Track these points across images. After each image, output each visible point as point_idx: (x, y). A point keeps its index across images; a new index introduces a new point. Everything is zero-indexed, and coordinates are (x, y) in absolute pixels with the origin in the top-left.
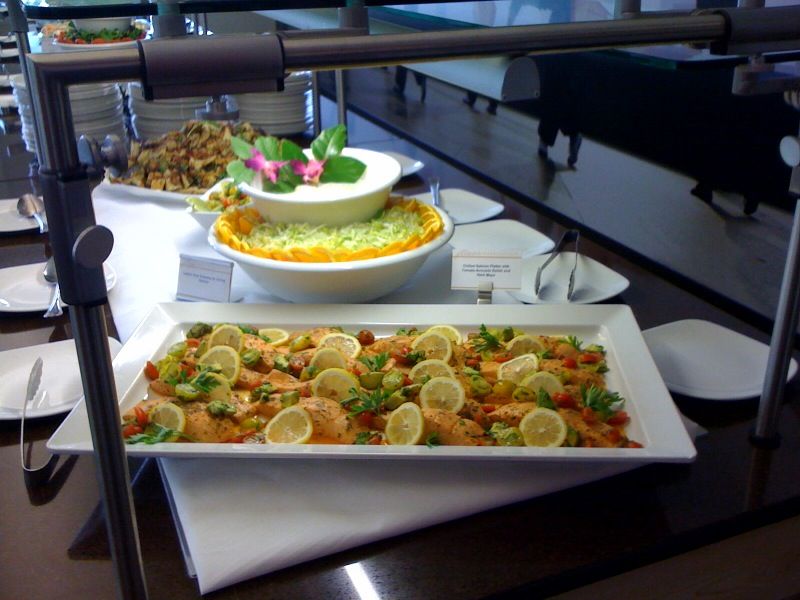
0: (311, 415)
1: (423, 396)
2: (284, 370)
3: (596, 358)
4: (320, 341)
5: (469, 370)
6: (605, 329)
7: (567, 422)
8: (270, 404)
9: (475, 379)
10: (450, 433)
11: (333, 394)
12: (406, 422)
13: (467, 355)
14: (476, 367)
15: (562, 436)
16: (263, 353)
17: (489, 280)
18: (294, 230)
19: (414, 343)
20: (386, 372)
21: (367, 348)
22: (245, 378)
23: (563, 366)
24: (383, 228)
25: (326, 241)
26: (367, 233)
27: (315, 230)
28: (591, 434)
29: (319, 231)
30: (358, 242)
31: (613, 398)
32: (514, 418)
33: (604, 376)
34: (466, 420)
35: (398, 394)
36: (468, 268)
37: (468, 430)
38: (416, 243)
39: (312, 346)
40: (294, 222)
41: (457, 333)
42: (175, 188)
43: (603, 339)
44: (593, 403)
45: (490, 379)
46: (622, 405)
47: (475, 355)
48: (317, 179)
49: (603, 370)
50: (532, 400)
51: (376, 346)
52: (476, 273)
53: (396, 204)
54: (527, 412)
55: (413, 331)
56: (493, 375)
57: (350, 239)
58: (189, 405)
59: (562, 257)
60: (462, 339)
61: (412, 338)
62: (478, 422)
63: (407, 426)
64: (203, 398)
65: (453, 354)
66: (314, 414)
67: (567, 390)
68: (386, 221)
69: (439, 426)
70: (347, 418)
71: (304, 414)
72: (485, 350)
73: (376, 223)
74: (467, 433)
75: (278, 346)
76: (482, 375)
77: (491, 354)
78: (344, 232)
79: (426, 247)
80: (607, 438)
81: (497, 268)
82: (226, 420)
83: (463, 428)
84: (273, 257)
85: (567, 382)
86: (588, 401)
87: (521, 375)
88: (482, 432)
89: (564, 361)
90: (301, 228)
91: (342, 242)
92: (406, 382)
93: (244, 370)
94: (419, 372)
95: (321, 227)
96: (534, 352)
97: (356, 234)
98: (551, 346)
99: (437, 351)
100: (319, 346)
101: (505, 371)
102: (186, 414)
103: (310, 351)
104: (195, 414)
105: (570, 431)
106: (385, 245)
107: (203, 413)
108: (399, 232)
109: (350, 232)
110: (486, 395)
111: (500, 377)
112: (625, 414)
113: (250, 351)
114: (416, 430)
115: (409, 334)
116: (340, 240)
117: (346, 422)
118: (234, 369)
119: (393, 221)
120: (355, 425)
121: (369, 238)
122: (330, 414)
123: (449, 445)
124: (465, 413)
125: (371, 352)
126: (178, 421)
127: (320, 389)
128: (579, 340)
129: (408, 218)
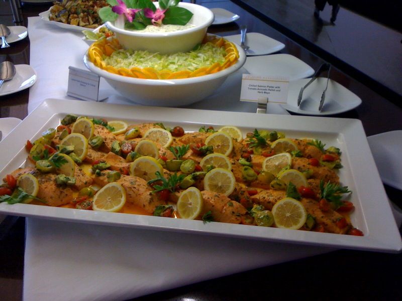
0: (125, 190)
1: (206, 182)
2: (117, 153)
3: (334, 158)
4: (146, 133)
5: (242, 161)
6: (342, 135)
7: (307, 210)
8: (101, 178)
9: (246, 169)
10: (221, 212)
11: (144, 175)
12: (190, 201)
13: (244, 149)
14: (249, 159)
15: (302, 221)
16: (106, 139)
17: (266, 96)
18: (138, 55)
19: (208, 138)
20: (185, 159)
21: (177, 139)
22: (91, 157)
23: (309, 164)
24: (198, 57)
25: (156, 64)
26: (186, 60)
27: (151, 56)
28: (324, 220)
29: (154, 57)
30: (179, 65)
31: (344, 190)
32: (269, 202)
33: (338, 172)
34: (234, 202)
35: (189, 178)
36: (252, 87)
37: (234, 211)
38: (217, 68)
39: (140, 136)
40: (138, 50)
41: (239, 133)
42: (84, 24)
43: (340, 143)
44: (328, 195)
45: (257, 168)
46: (350, 196)
47: (249, 149)
48: (160, 21)
49: (338, 167)
50: (284, 190)
51: (184, 138)
52: (257, 91)
53: (210, 41)
54: (279, 199)
55: (210, 129)
56: (260, 165)
57: (173, 63)
58: (44, 176)
59: (319, 81)
60: (242, 136)
61: (207, 135)
62: (243, 204)
63: (191, 204)
64: (55, 171)
65: (234, 148)
66: (128, 189)
67: (310, 183)
68: (200, 53)
69: (213, 206)
70: (151, 194)
71: (121, 188)
72: (257, 147)
73: (193, 53)
74: (233, 213)
75: (117, 135)
76: (252, 166)
77: (260, 150)
78: (171, 58)
79: (224, 72)
80: (337, 225)
81: (271, 88)
82: (67, 189)
83: (231, 208)
84: (120, 73)
85: (310, 177)
86: (325, 194)
87: (279, 168)
88: (244, 211)
89: (310, 161)
90: (142, 54)
91: (168, 65)
92: (197, 169)
93: (91, 150)
94: (207, 161)
95: (155, 54)
96: (290, 152)
97: (178, 60)
98: (302, 148)
99: (223, 146)
100: (145, 136)
101: (268, 163)
102: (40, 183)
103: (138, 140)
104: (46, 184)
105: (308, 217)
106: (196, 69)
107: (52, 182)
108: (207, 60)
109: (175, 58)
110: (252, 181)
111: (264, 169)
112: (351, 204)
113: (96, 138)
114: (196, 208)
115: (207, 132)
116: (166, 64)
117: (149, 197)
118: (83, 150)
119: (205, 52)
120: (156, 199)
121: (187, 63)
122: (138, 190)
123: (219, 221)
124: (235, 196)
125: (179, 142)
126: (33, 187)
127: (136, 170)
128: (323, 143)
129: (216, 50)
